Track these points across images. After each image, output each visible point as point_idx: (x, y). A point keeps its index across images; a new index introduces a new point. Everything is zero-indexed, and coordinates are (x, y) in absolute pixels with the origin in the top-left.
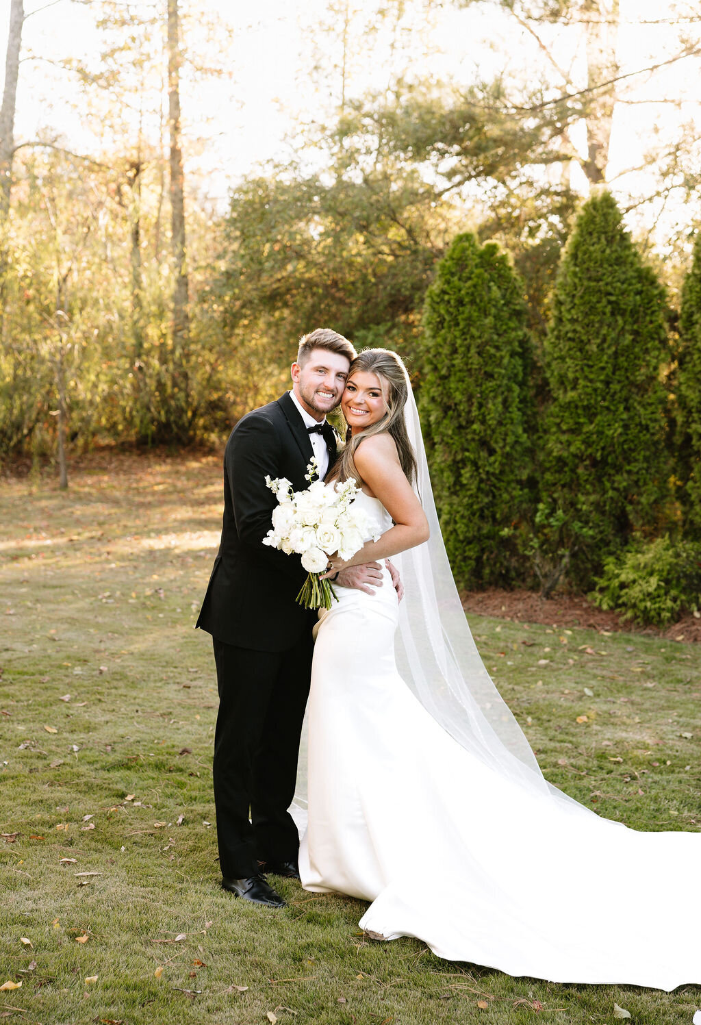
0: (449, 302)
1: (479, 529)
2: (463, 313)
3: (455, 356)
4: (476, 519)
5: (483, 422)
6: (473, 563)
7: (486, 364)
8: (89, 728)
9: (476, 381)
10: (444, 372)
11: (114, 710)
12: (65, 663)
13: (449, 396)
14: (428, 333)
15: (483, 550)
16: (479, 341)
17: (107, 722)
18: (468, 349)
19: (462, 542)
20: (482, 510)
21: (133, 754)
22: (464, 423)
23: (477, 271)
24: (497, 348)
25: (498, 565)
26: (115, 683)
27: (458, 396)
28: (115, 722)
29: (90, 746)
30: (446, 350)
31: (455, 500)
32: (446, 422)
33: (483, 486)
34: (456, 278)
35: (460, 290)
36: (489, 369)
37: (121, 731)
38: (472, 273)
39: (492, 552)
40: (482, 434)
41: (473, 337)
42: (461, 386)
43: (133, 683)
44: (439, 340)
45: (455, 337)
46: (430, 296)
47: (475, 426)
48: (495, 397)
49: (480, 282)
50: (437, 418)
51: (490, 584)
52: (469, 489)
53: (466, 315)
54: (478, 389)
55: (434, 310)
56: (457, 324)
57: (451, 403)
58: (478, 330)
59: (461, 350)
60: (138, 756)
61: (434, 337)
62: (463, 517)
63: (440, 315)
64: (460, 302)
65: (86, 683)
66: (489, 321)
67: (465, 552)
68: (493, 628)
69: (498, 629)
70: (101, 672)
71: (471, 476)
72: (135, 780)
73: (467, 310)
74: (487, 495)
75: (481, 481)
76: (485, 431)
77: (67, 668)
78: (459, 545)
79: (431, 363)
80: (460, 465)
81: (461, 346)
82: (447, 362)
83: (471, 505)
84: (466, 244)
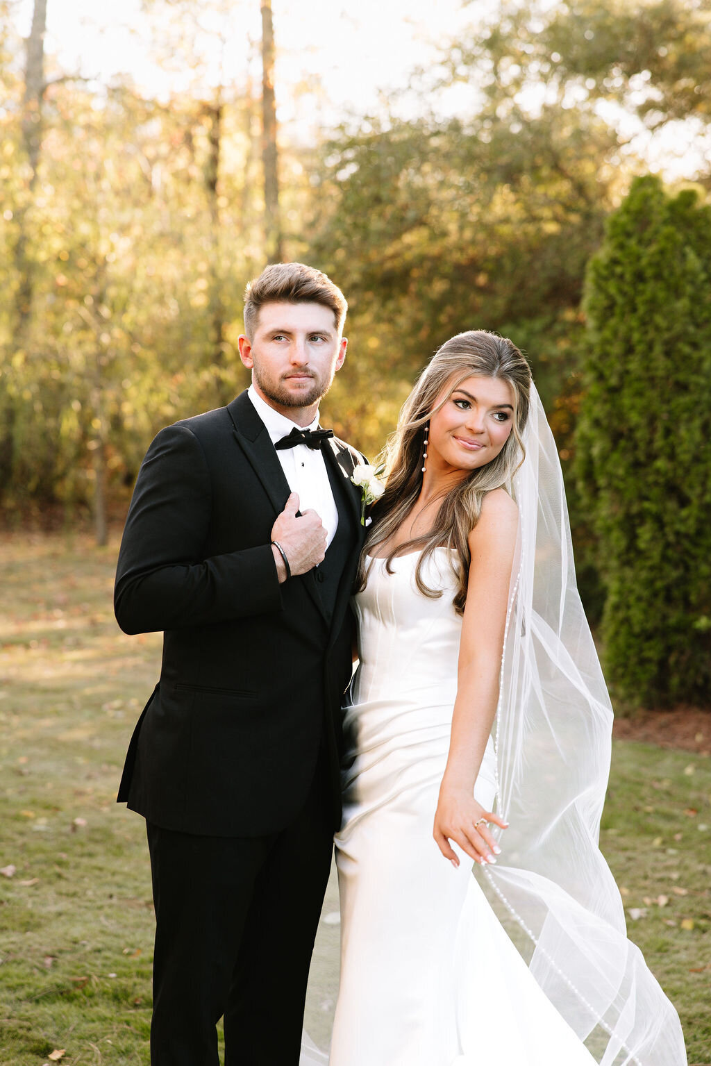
0: (621, 277)
1: (665, 618)
2: (642, 293)
3: (631, 357)
4: (659, 602)
5: (672, 457)
6: (653, 668)
7: (677, 369)
8: (29, 925)
9: (662, 394)
10: (614, 381)
11: (74, 895)
12: (25, 813)
13: (621, 417)
14: (591, 323)
15: (669, 649)
16: (666, 336)
17: (60, 914)
18: (650, 347)
19: (637, 636)
20: (668, 589)
21: (84, 973)
22: (642, 458)
23: (667, 230)
24: (695, 345)
25: (692, 672)
26: (91, 847)
27: (634, 418)
28: (73, 915)
29: (20, 956)
30: (616, 349)
31: (628, 573)
32: (615, 456)
33: (670, 553)
34: (632, 243)
35: (639, 258)
36: (681, 377)
37: (77, 931)
38: (656, 232)
39: (682, 652)
40: (670, 475)
41: (658, 329)
42: (640, 402)
43: (119, 847)
44: (607, 333)
45: (631, 329)
46: (596, 269)
47: (661, 464)
48: (690, 420)
49: (669, 246)
50: (602, 450)
51: (680, 699)
52: (648, 558)
53: (648, 295)
54: (665, 407)
55: (600, 289)
56: (634, 310)
57: (624, 428)
58: (665, 317)
59: (640, 348)
60: (90, 977)
61: (600, 328)
62: (639, 599)
63: (609, 297)
64: (640, 277)
65: (48, 846)
66: (682, 304)
67: (641, 650)
68: (682, 769)
69: (689, 771)
70: (75, 828)
71: (653, 539)
72: (74, 1021)
73: (650, 288)
74: (676, 566)
75: (668, 545)
76: (675, 469)
77: (26, 819)
78: (632, 641)
79: (593, 367)
80: (637, 521)
81: (640, 342)
82: (618, 367)
83: (650, 583)
84: (649, 190)
